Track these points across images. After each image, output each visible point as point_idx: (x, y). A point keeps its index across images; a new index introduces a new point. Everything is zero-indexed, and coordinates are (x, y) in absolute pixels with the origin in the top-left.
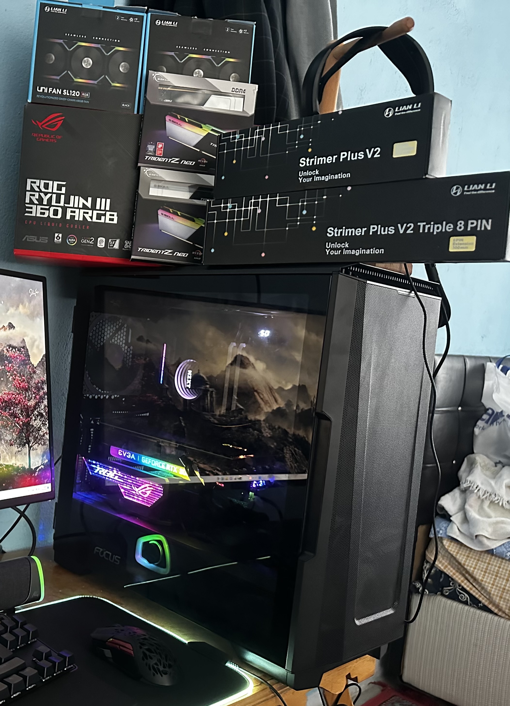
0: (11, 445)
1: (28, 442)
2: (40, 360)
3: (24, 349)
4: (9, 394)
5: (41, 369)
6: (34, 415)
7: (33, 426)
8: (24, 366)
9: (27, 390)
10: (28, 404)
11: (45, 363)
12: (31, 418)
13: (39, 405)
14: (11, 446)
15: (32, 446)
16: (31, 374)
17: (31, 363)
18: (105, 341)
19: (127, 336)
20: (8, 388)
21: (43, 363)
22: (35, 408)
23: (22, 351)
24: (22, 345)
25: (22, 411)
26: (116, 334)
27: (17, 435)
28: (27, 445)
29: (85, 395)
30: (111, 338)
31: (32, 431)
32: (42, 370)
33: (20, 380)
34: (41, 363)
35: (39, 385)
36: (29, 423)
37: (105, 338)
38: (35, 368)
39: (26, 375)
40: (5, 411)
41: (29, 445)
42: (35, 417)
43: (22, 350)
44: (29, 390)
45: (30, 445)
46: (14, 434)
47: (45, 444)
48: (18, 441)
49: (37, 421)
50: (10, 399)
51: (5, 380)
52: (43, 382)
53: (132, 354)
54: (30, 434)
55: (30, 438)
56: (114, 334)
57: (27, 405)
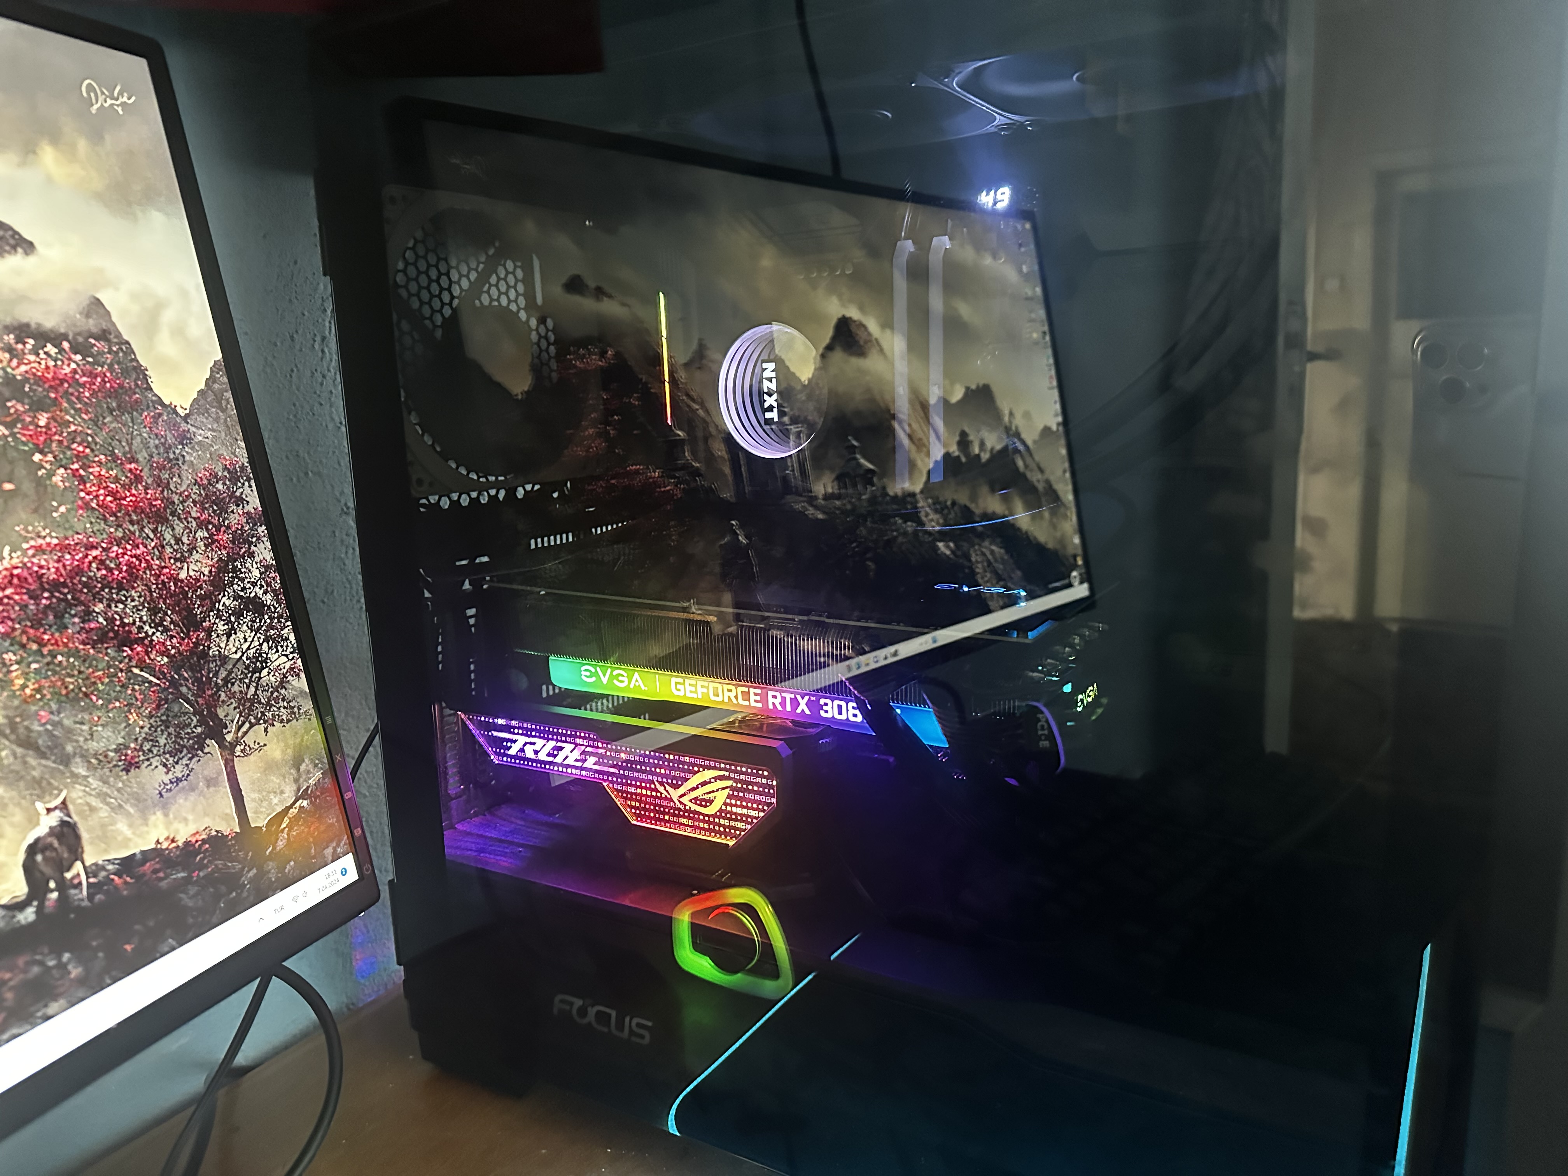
0: (130, 765)
1: (216, 730)
2: (202, 386)
3: (108, 340)
4: (63, 548)
5: (217, 420)
6: (219, 617)
7: (223, 659)
8: (126, 417)
9: (160, 518)
10: (183, 575)
11: (229, 395)
12: (209, 631)
13: (235, 570)
14: (128, 771)
15: (237, 742)
16: (167, 449)
17: (160, 402)
18: (456, 302)
19: (528, 281)
20: (55, 525)
21: (219, 398)
22: (218, 583)
23: (101, 353)
24: (92, 325)
25: (154, 611)
26: (490, 277)
27: (150, 716)
28: (212, 745)
29: (424, 501)
30: (477, 288)
31: (226, 681)
32: (222, 428)
33: (117, 480)
34: (211, 397)
35: (220, 486)
36: (204, 654)
37: (456, 291)
38: (186, 418)
39: (142, 456)
40: (63, 627)
41: (221, 742)
42: (228, 622)
43: (100, 345)
44: (173, 514)
45: (229, 738)
46: (133, 718)
47: (294, 713)
48: (162, 741)
49: (241, 635)
50: (78, 571)
51: (28, 487)
52: (234, 477)
53: (555, 343)
54: (215, 697)
55: (221, 713)
56: (483, 277)
57: (176, 580)
